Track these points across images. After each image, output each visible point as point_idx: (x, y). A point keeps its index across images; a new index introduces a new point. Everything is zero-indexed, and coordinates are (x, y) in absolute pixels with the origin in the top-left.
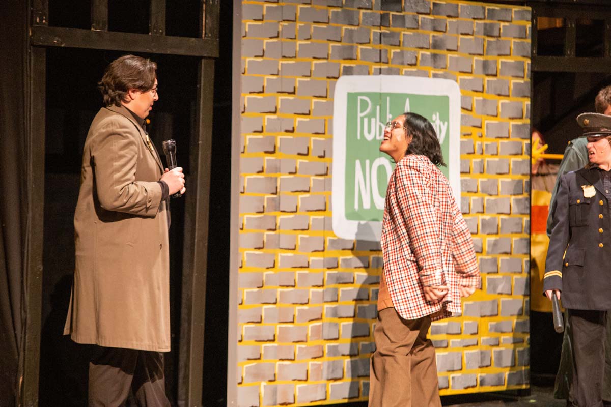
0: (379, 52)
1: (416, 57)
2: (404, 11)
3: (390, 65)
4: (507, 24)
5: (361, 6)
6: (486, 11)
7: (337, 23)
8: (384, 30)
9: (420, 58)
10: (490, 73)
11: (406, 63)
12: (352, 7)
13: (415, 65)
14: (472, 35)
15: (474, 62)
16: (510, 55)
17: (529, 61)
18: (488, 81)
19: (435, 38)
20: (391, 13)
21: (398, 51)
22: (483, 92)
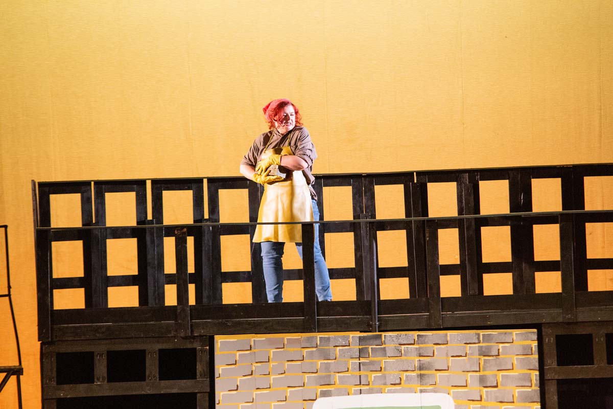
0: (358, 377)
1: (401, 379)
2: (385, 344)
3: (371, 386)
4: (506, 345)
5: (337, 345)
6: (481, 337)
7: (312, 359)
8: (362, 360)
9: (404, 378)
10: (488, 385)
11: (388, 383)
12: (329, 346)
13: (400, 384)
14: (466, 356)
15: (469, 377)
16: (513, 369)
17: (537, 373)
18: (487, 392)
19: (422, 362)
20: (370, 347)
21: (379, 374)
22: (481, 400)
